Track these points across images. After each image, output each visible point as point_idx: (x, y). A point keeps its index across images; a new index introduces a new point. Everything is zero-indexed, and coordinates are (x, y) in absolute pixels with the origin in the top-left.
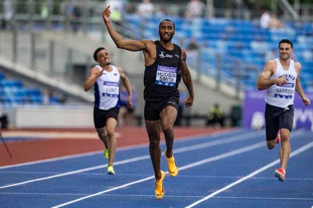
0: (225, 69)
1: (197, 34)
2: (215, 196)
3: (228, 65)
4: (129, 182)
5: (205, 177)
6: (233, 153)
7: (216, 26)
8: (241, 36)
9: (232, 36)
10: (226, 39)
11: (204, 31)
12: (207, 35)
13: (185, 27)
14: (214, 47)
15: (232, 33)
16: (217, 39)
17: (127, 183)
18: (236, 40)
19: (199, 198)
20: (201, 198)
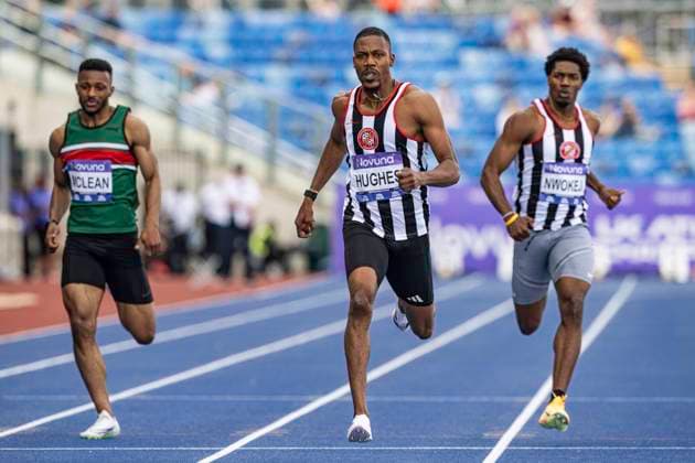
0: (287, 134)
1: (219, 51)
2: (246, 446)
3: (294, 125)
4: (43, 416)
5: (229, 398)
6: (302, 339)
7: (263, 29)
8: (324, 54)
9: (302, 54)
10: (289, 62)
11: (235, 42)
12: (240, 53)
13: (186, 33)
14: (261, 80)
15: (304, 46)
16: (268, 60)
17: (38, 418)
18: (311, 61)
19: (208, 451)
20: (213, 452)
